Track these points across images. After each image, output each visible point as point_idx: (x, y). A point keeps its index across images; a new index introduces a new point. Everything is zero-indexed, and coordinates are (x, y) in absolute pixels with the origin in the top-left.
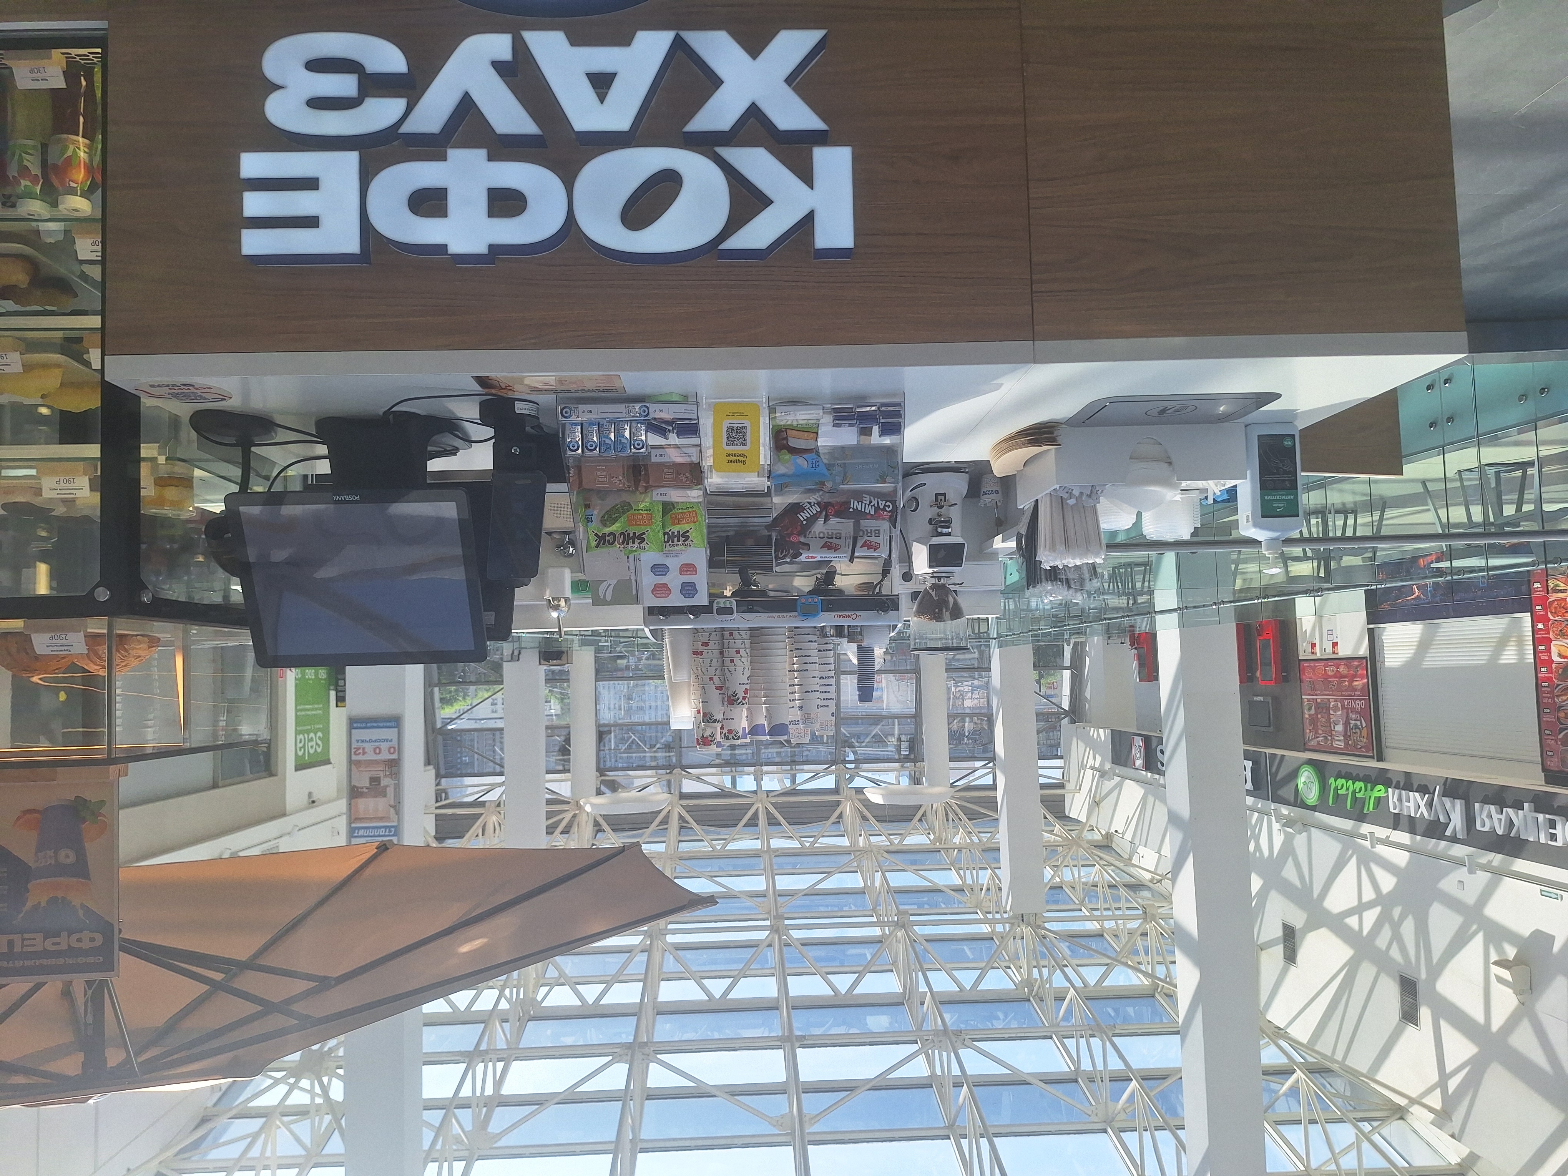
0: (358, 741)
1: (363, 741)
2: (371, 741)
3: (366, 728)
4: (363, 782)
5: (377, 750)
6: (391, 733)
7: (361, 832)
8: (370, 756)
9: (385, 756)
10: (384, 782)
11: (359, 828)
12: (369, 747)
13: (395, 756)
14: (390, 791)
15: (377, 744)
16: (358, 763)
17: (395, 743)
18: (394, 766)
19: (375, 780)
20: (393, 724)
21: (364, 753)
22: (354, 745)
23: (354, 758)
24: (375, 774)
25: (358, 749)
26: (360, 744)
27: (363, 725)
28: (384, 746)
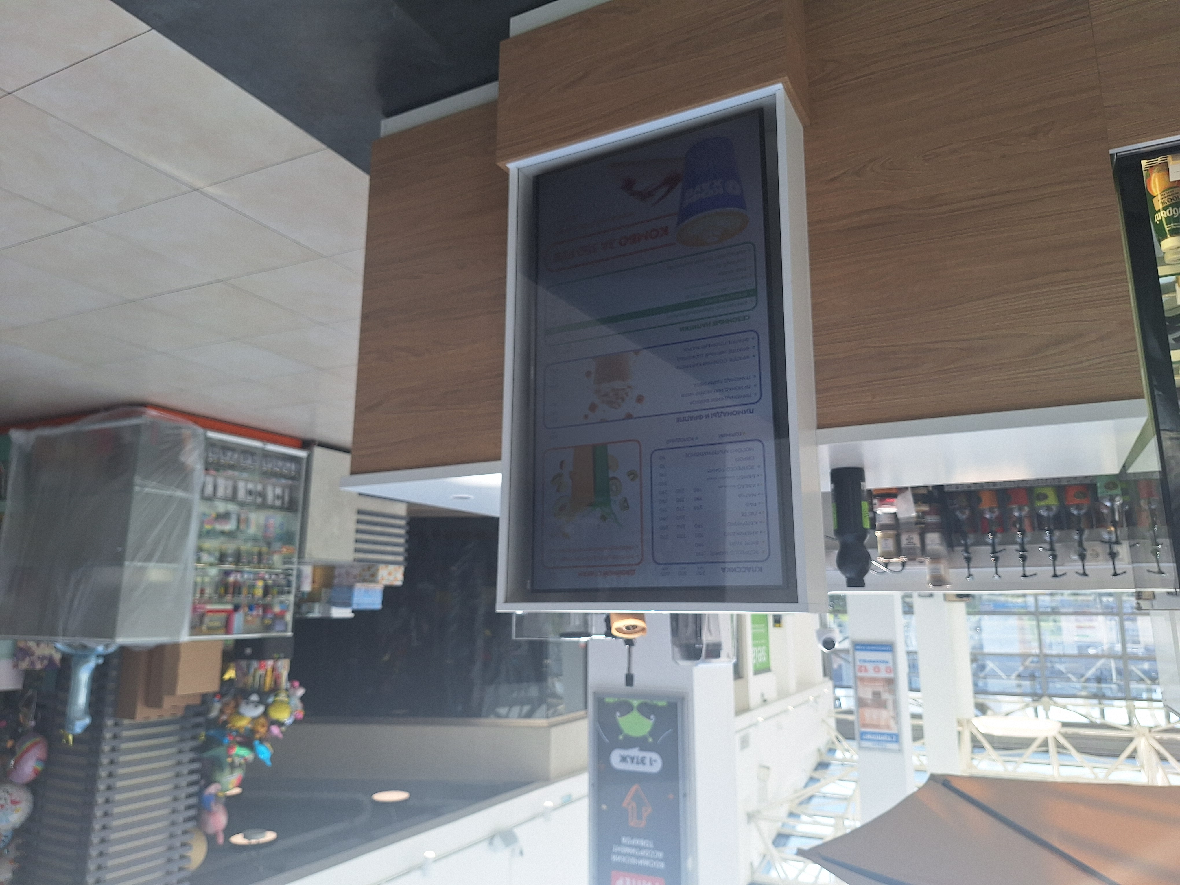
0: (860, 661)
1: (865, 661)
2: (871, 661)
3: (866, 650)
4: (867, 694)
5: (877, 670)
6: (886, 656)
7: (869, 737)
8: (871, 674)
9: (883, 674)
10: (885, 696)
11: (867, 733)
12: (870, 666)
13: (891, 676)
14: (890, 704)
15: (876, 664)
16: (862, 679)
17: (891, 664)
18: (891, 683)
19: (877, 694)
20: (887, 648)
21: (866, 671)
22: (858, 663)
23: (859, 674)
24: (877, 689)
25: (861, 667)
26: (863, 664)
27: (864, 648)
28: (882, 666)
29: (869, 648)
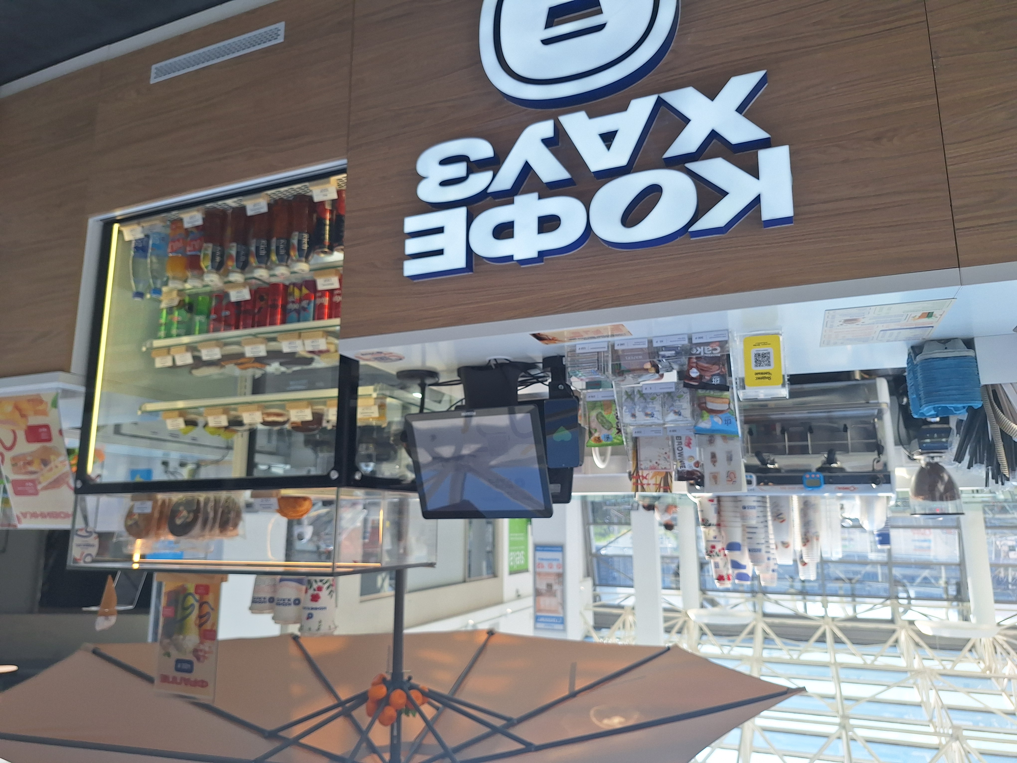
0: (539, 559)
1: (542, 559)
2: (546, 560)
3: (543, 550)
4: (543, 587)
5: (551, 567)
6: (558, 555)
8: (546, 569)
9: (555, 570)
10: (556, 587)
11: (541, 617)
13: (560, 571)
14: (559, 594)
15: (550, 562)
16: (539, 574)
17: (561, 562)
18: (561, 576)
19: (549, 586)
20: (560, 549)
21: (543, 567)
22: (537, 561)
23: (538, 570)
24: (550, 582)
25: (540, 564)
27: (542, 549)
28: (555, 563)
29: (546, 549)
